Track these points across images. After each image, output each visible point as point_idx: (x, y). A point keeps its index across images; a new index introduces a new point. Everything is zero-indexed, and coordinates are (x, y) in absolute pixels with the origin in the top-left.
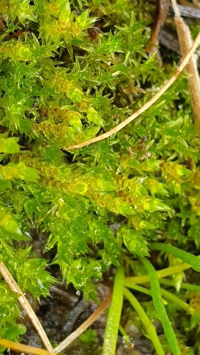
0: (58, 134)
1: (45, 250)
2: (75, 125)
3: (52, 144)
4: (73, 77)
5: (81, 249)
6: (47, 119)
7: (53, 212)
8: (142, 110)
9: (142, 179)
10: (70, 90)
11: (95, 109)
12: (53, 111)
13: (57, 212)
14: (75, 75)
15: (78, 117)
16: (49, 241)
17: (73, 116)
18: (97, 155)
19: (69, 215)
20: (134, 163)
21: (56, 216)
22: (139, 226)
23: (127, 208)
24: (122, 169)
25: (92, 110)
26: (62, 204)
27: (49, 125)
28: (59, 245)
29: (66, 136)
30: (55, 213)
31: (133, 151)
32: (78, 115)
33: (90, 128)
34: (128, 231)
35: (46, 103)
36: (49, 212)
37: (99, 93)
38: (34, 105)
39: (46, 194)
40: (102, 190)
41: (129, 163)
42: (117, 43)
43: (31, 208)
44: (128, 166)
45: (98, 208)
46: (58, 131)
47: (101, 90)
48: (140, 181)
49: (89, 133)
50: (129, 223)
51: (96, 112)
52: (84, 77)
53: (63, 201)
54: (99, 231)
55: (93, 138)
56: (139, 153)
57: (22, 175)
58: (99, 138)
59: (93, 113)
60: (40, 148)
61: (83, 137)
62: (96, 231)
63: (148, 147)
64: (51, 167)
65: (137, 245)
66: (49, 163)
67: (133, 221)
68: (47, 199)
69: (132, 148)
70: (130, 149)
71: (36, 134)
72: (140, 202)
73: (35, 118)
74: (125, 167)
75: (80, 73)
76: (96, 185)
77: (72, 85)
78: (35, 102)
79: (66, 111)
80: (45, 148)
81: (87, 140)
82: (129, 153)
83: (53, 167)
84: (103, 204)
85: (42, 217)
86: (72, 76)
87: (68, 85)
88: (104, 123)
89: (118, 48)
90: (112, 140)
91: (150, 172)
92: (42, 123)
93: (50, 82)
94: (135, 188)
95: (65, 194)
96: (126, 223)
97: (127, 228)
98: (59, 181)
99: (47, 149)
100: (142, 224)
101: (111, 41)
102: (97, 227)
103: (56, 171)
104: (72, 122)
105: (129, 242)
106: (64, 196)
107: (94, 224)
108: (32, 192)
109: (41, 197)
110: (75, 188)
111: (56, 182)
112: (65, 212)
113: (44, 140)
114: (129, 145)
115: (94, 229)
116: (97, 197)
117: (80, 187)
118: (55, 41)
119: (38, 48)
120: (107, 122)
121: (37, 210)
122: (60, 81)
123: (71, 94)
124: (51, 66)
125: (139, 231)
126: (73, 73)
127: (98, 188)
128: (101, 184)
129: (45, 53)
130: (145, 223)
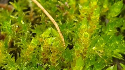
0: (57, 51)
1: (122, 59)
2: (51, 41)
3: (63, 55)
4: (26, 45)
5: (120, 39)
6: (49, 59)
7: (101, 54)
8: (42, 8)
9: (80, 7)
10: (32, 46)
11: (42, 33)
12: (44, 56)
13: (101, 52)
14: (24, 44)
15: (47, 40)
16: (117, 57)
17: (47, 43)
18: (68, 31)
19: (102, 43)
20: (72, 11)
21: (103, 52)
22: (106, 9)
23: (96, 12)
24: (75, 18)
25: (43, 35)
26: (96, 48)
27: (52, 57)
28: (119, 51)
29: (58, 46)
30: (101, 53)
31: (65, 12)
32: (46, 41)
33: (53, 34)
34: (109, 14)
35: (41, 60)
36: (101, 57)
37: (34, 31)
38: (41, 66)
39: (91, 57)
40: (87, 25)
41: (71, 14)
42: (6, 23)
43: (99, 66)
44: (73, 15)
45: (97, 29)
46: (55, 51)
47: (32, 30)
48: (81, 8)
49: (55, 34)
50: (105, 14)
51: (44, 33)
52: (25, 39)
53: (94, 47)
54: (110, 28)
55: (58, 32)
56: (66, 9)
57: (80, 68)
58: (58, 29)
59: (45, 34)
60: (65, 62)
61: (58, 38)
62: (110, 30)
63: (62, 4)
64: (75, 55)
65: (116, 8)
66: (73, 56)
67: (104, 11)
68: (93, 57)
69: (63, 13)
70: (64, 14)
71: (58, 64)
72: (93, 7)
73: (49, 65)
74: (74, 17)
75: (23, 42)
76: (84, 29)
77: (29, 46)
78: (40, 65)
79: (44, 47)
80: (65, 59)
81: (60, 36)
82: (66, 15)
83: (75, 54)
84: (95, 26)
85: (104, 60)
86: (25, 47)
87: (29, 47)
88: (50, 28)
89: (9, 22)
90: (59, 24)
91: (76, 3)
92: (51, 61)
93: (28, 59)
94: (85, 10)
95: (90, 46)
96: (105, 16)
97: (108, 15)
98: (83, 50)
99: (65, 57)
100: (105, 6)
101: (5, 26)
102: (108, 30)
103: (77, 51)
104: (50, 43)
105: (115, 13)
106: (91, 46)
107: (107, 32)
108: (90, 66)
109: (92, 60)
110: (86, 39)
111: (84, 52)
112: (100, 46)
113: (61, 60)
114: (62, 15)
115: (109, 31)
116: (91, 30)
117: (86, 36)
118: (6, 56)
119: (10, 65)
120: (49, 26)
121: (100, 62)
122: (27, 52)
123: (34, 45)
124: (20, 59)
125: (109, 8)
126: (23, 46)
127: (86, 28)
128: (84, 26)
129: (13, 62)
130: (104, 5)
